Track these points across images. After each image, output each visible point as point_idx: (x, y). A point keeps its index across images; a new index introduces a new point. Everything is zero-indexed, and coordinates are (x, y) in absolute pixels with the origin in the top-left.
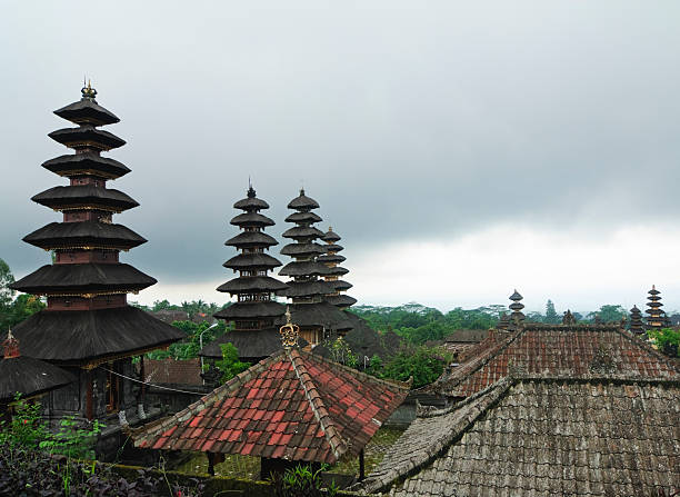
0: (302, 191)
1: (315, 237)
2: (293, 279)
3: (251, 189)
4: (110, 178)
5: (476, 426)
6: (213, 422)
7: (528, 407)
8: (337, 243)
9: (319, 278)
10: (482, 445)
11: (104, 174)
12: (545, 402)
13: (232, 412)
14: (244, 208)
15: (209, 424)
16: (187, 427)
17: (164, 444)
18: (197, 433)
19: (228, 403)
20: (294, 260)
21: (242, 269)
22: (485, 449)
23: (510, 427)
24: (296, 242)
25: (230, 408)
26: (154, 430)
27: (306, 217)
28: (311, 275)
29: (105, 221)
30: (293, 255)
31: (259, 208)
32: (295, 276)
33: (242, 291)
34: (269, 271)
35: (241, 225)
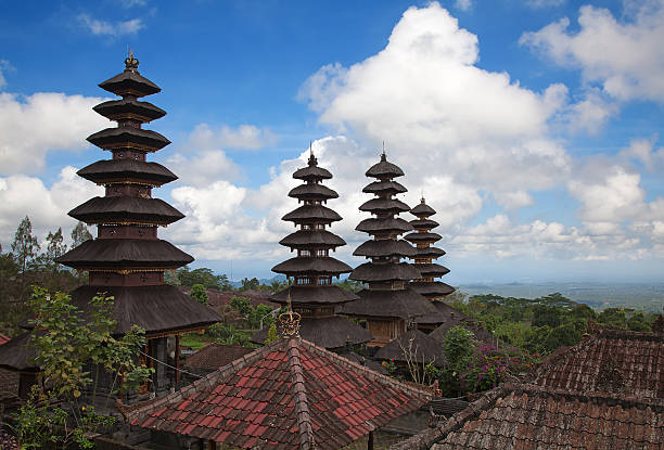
0: (384, 157)
1: (398, 211)
2: (370, 260)
3: (312, 156)
4: (150, 151)
5: (449, 436)
6: (199, 406)
7: (511, 422)
8: (430, 218)
9: (402, 260)
11: (143, 147)
13: (219, 398)
14: (304, 178)
15: (195, 408)
16: (175, 409)
18: (183, 416)
19: (218, 389)
20: (373, 238)
21: (300, 248)
23: (486, 442)
24: (375, 216)
25: (218, 394)
26: (145, 409)
27: (386, 187)
28: (391, 256)
29: (143, 195)
30: (370, 233)
31: (321, 178)
32: (373, 258)
33: (302, 273)
34: (331, 250)
35: (300, 197)
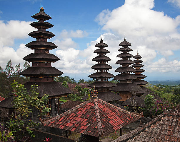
1: (130, 57)
2: (120, 73)
3: (101, 39)
4: (49, 38)
5: (146, 130)
6: (66, 120)
7: (166, 125)
10: (146, 136)
11: (46, 37)
12: (174, 124)
13: (72, 117)
14: (98, 47)
15: (65, 121)
16: (58, 121)
17: (51, 126)
18: (61, 123)
19: (72, 115)
20: (121, 66)
21: (98, 69)
22: (147, 138)
23: (158, 131)
24: (122, 59)
25: (72, 116)
26: (49, 121)
27: (126, 49)
28: (127, 72)
29: (47, 53)
30: (120, 64)
31: (104, 47)
32: (121, 72)
33: (98, 77)
34: (107, 70)
35: (97, 53)
